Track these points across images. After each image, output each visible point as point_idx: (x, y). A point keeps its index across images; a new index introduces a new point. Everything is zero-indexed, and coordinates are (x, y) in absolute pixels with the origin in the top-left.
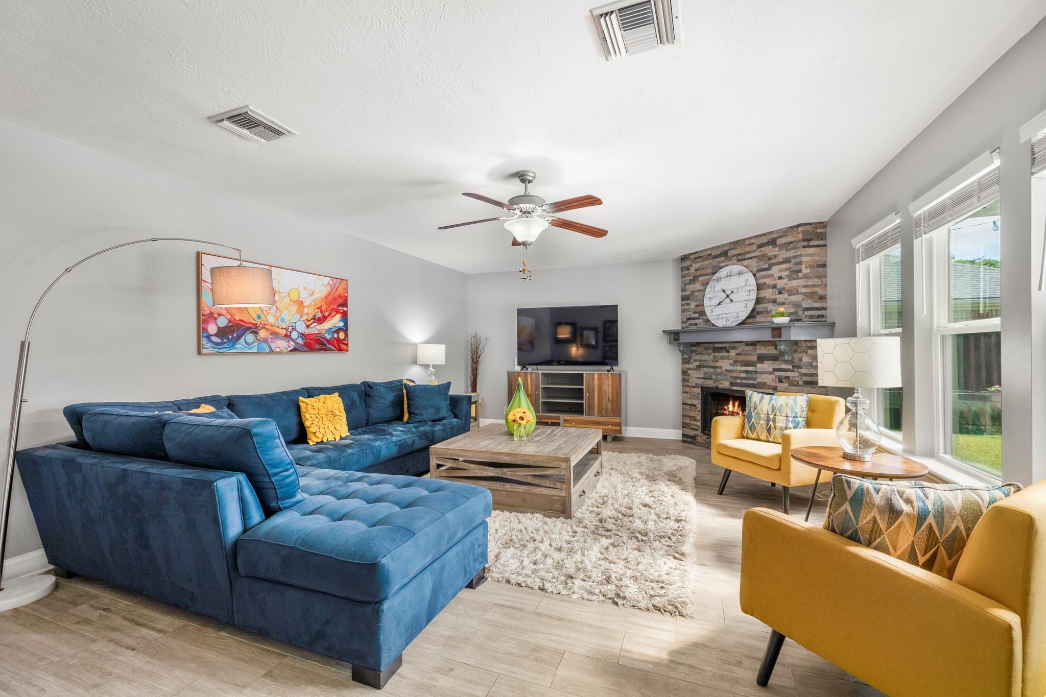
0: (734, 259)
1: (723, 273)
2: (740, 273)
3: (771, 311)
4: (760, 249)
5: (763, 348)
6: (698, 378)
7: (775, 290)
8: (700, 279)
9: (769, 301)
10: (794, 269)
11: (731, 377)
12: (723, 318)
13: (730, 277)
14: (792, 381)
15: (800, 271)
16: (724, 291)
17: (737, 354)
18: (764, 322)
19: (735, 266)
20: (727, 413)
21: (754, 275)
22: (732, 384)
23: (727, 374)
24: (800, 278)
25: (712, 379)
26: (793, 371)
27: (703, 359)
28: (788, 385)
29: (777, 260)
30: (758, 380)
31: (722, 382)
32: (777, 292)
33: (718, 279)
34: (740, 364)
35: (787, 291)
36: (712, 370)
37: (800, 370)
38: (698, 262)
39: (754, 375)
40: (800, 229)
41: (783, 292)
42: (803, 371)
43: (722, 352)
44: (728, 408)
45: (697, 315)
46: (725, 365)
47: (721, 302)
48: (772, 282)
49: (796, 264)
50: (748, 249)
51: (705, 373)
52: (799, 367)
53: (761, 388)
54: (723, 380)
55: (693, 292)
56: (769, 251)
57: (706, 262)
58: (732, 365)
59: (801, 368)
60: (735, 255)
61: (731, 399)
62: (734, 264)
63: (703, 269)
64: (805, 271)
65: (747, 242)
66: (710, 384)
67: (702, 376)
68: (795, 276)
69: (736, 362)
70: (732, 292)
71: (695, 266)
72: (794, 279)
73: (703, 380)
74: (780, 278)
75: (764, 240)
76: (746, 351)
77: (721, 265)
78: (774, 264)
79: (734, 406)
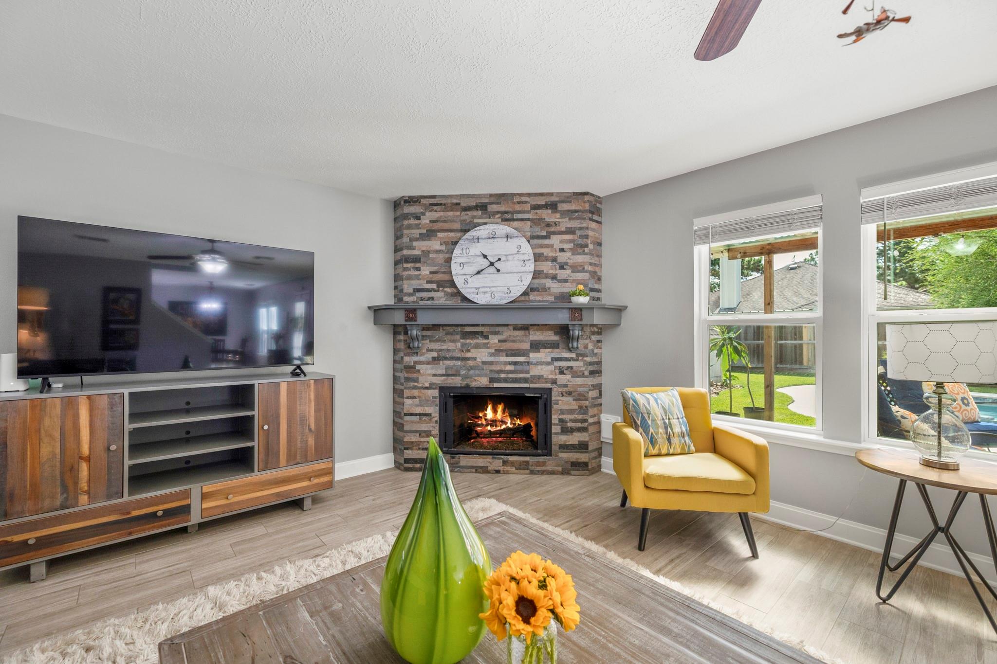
0: (497, 216)
1: (482, 232)
2: (508, 237)
3: (549, 288)
4: (535, 211)
5: (538, 333)
6: (434, 375)
7: (555, 264)
8: (440, 235)
9: (547, 276)
10: (579, 243)
11: (491, 371)
12: (485, 293)
13: (493, 240)
14: (576, 372)
15: (587, 246)
16: (485, 256)
17: (500, 341)
18: (540, 301)
19: (500, 227)
20: (484, 422)
21: (528, 241)
22: (492, 380)
23: (485, 367)
24: (586, 254)
25: (459, 375)
26: (577, 360)
27: (445, 347)
28: (570, 376)
29: (558, 229)
30: (532, 373)
31: (476, 378)
32: (558, 267)
33: (474, 239)
34: (505, 353)
35: (571, 266)
36: (459, 363)
37: (585, 359)
38: (436, 211)
39: (526, 367)
40: (586, 198)
41: (565, 267)
42: (588, 359)
43: (478, 338)
44: (485, 415)
45: (434, 286)
46: (482, 355)
47: (482, 270)
48: (551, 254)
49: (581, 237)
50: (518, 208)
51: (447, 368)
52: (583, 355)
53: (536, 383)
54: (479, 376)
55: (426, 253)
56: (548, 215)
57: (451, 214)
58: (492, 355)
59: (587, 356)
60: (498, 212)
61: (489, 402)
62: (497, 223)
63: (445, 221)
64: (591, 246)
65: (517, 199)
66: (457, 382)
67: (444, 372)
68: (580, 251)
69: (498, 351)
70: (499, 259)
71: (435, 215)
72: (579, 254)
73: (443, 378)
74: (562, 250)
75: (542, 201)
76: (514, 337)
77: (476, 221)
78: (554, 233)
79: (495, 411)
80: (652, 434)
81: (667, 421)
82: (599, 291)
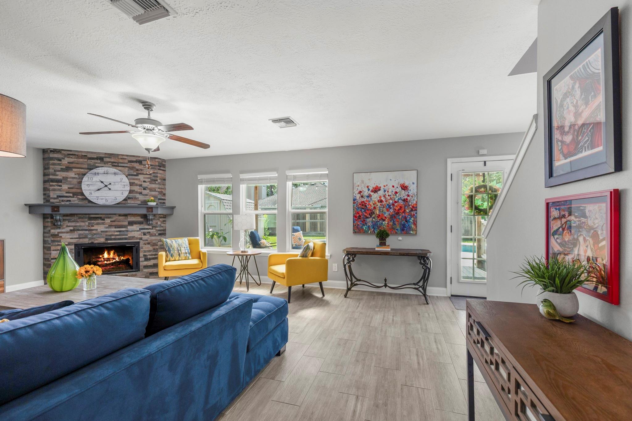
0: (109, 164)
1: (100, 170)
2: (115, 174)
3: (138, 198)
4: (131, 163)
5: (132, 217)
6: (71, 238)
7: (141, 187)
8: (74, 170)
9: (137, 192)
10: (153, 179)
11: (106, 235)
12: (102, 199)
13: (107, 175)
14: (152, 234)
15: (157, 180)
16: (102, 182)
17: (111, 221)
18: (133, 204)
19: (111, 169)
20: (102, 259)
21: (127, 177)
22: (107, 239)
23: (102, 233)
24: (157, 184)
25: (87, 238)
26: (153, 229)
27: (78, 224)
28: (149, 236)
29: (142, 172)
30: (129, 235)
31: (97, 239)
32: (142, 189)
33: (95, 173)
34: (114, 227)
35: (149, 189)
36: (87, 232)
37: (156, 228)
38: (72, 158)
39: (126, 233)
40: (157, 160)
41: (146, 189)
42: (158, 229)
43: (99, 220)
44: (103, 256)
45: (71, 195)
46: (101, 228)
47: (100, 189)
48: (139, 183)
49: (154, 176)
50: (121, 161)
51: (79, 235)
52: (156, 227)
53: (131, 240)
54: (99, 238)
55: (65, 178)
56: (137, 166)
57: (81, 160)
58: (106, 228)
59: (157, 227)
60: (110, 162)
61: (105, 250)
62: (109, 167)
63: (77, 163)
64: (159, 181)
65: (120, 157)
66: (86, 241)
67: (78, 237)
68: (153, 182)
69: (110, 226)
70: (110, 184)
71: (71, 160)
72: (153, 184)
73: (77, 240)
74: (144, 182)
75: (134, 159)
76: (119, 219)
77: (97, 165)
78: (141, 174)
79: (109, 254)
80: (172, 253)
81: (179, 249)
82: (164, 200)
